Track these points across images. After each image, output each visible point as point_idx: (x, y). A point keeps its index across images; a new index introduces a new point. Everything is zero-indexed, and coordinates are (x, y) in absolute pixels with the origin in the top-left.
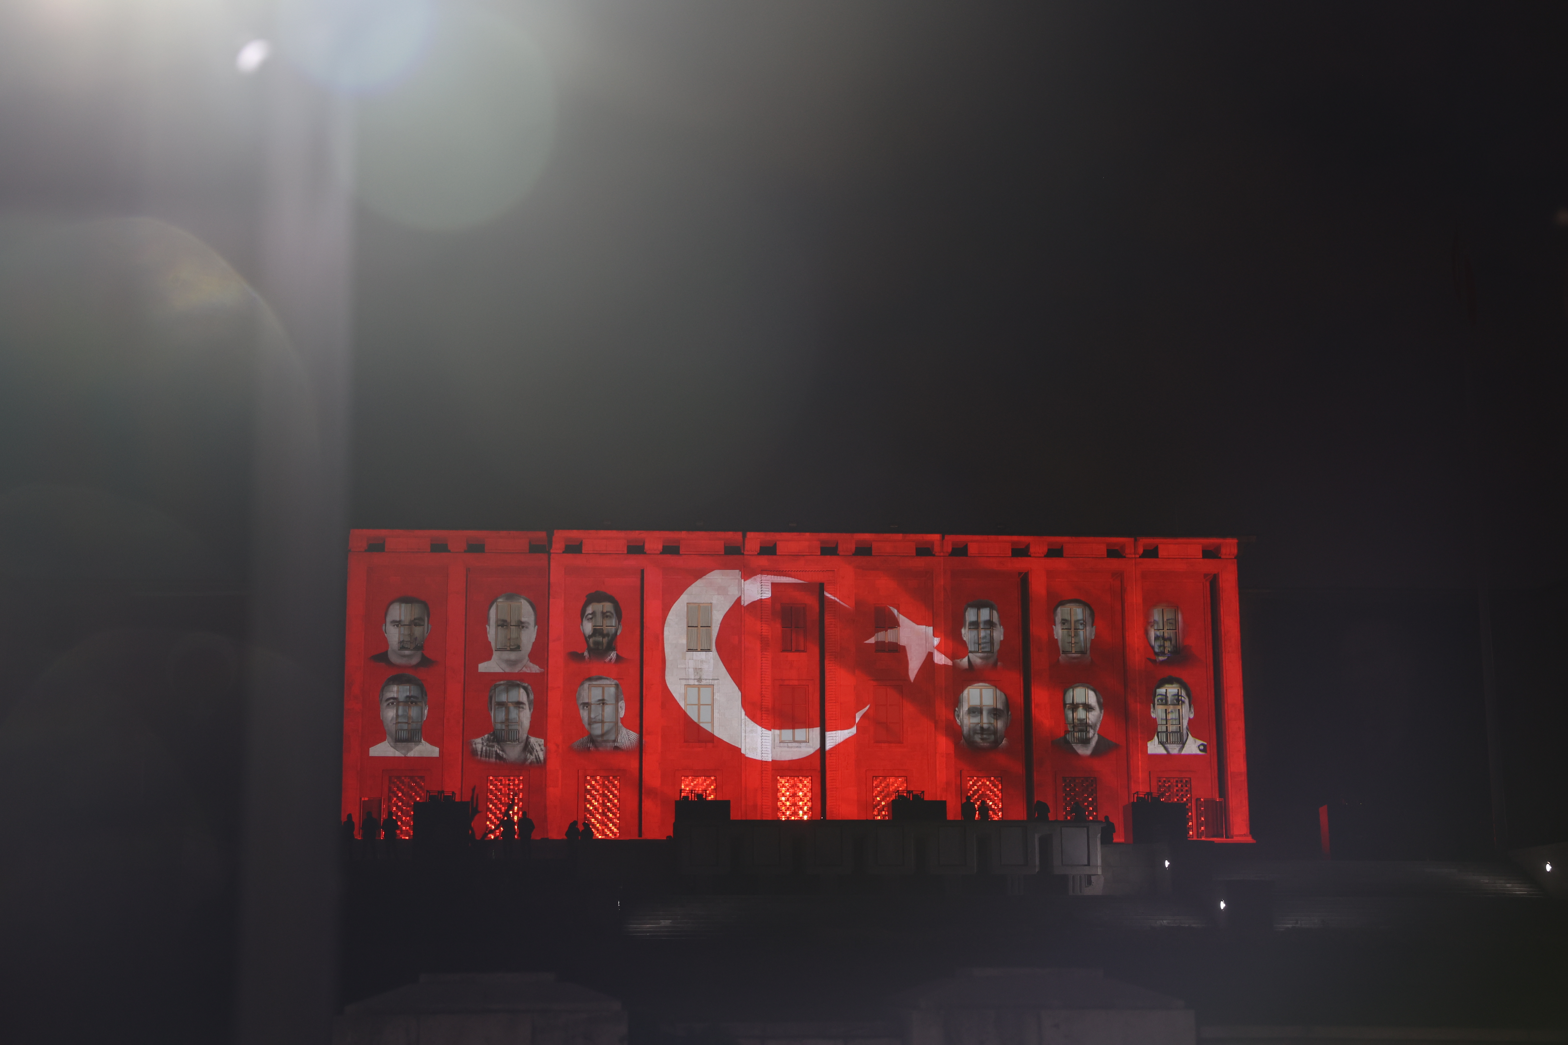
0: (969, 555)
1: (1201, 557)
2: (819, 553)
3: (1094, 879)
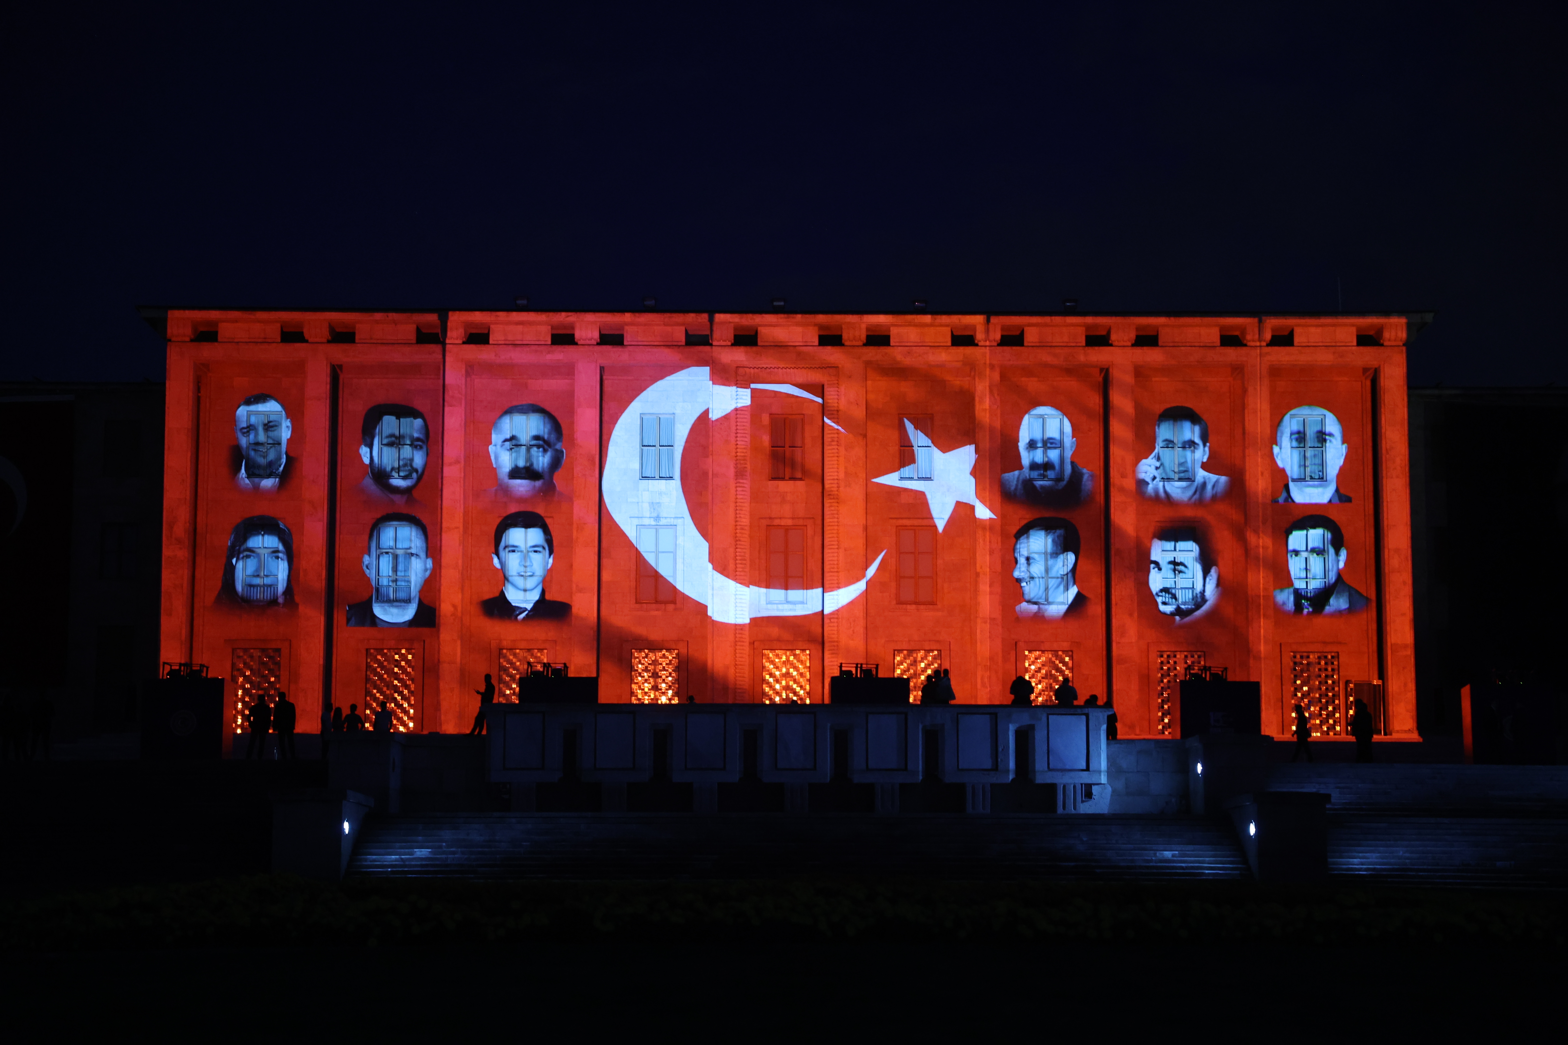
0: (1025, 344)
1: (1355, 343)
2: (817, 343)
3: (1095, 790)
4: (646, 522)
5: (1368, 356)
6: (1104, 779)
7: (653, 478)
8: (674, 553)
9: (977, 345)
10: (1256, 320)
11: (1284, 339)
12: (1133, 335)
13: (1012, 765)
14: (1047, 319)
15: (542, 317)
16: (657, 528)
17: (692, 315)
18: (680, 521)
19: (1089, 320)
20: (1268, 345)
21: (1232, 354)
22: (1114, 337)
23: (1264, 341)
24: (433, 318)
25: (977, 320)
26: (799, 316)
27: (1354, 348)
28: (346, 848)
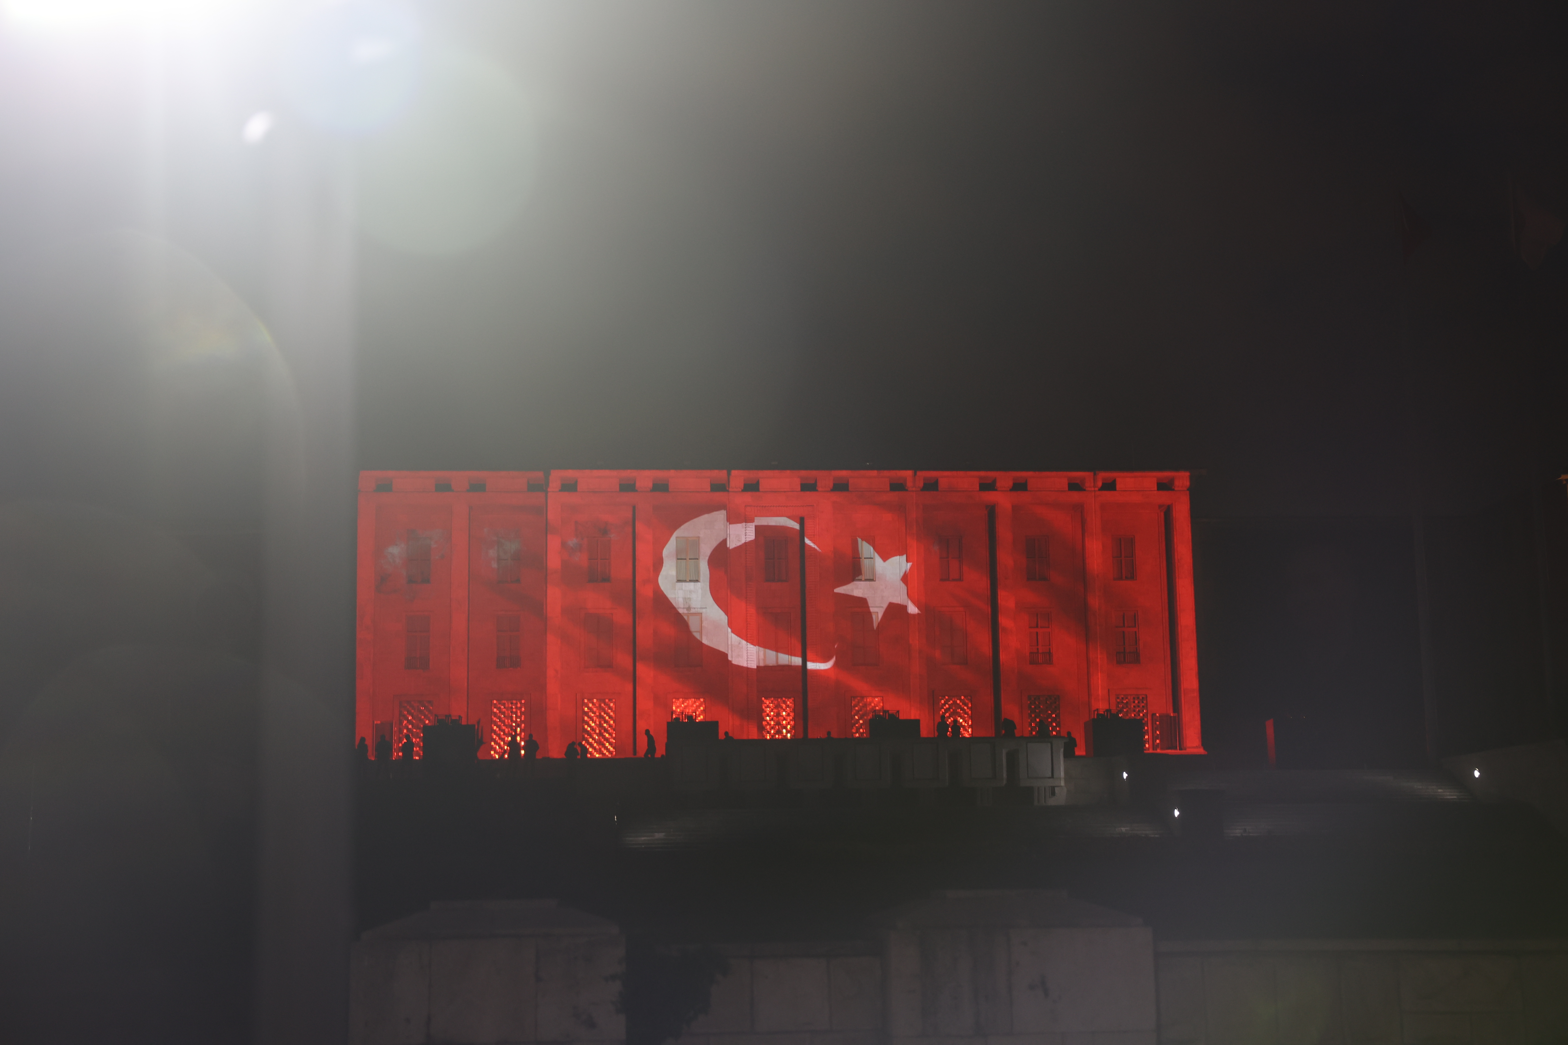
0: (940, 489)
1: (1156, 489)
2: (799, 489)
3: (1056, 789)
4: (681, 611)
5: (1164, 497)
6: (1063, 784)
7: (685, 581)
8: (701, 632)
9: (907, 491)
10: (1092, 474)
12: (1010, 484)
13: (1005, 775)
14: (954, 473)
15: (613, 473)
16: (688, 615)
17: (717, 471)
18: (704, 610)
19: (982, 474)
20: (1099, 490)
21: (1076, 497)
22: (998, 485)
23: (1097, 487)
24: (539, 474)
25: (908, 473)
26: (788, 472)
27: (1155, 492)
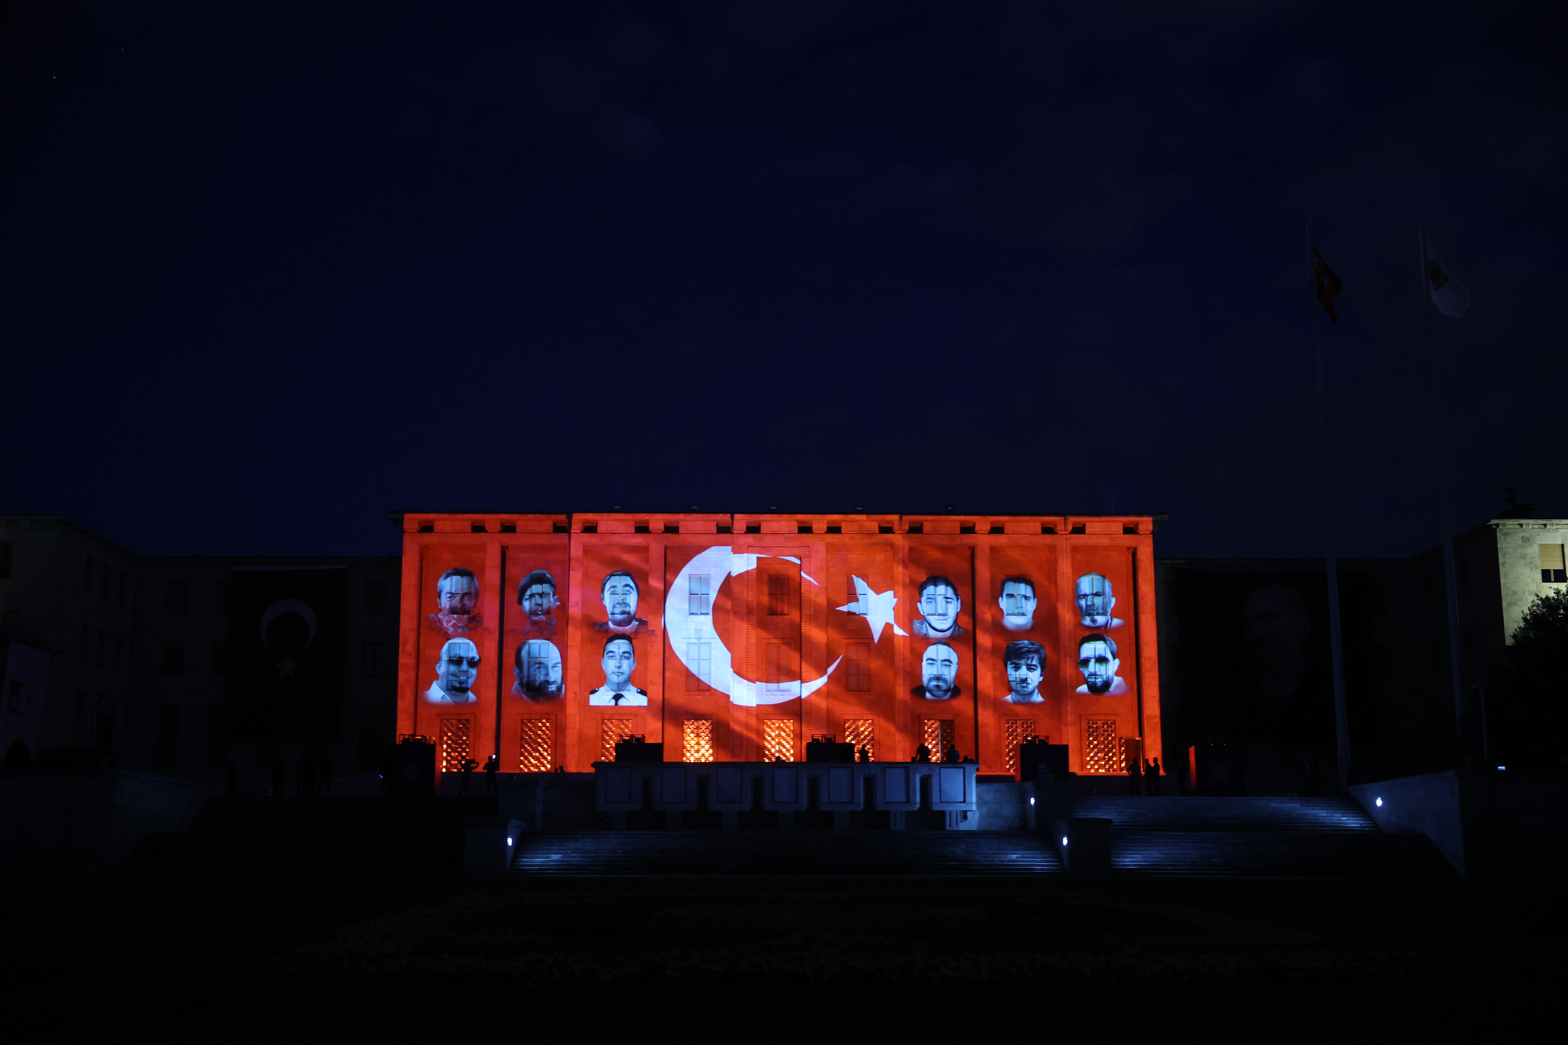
0: (924, 532)
1: (1122, 533)
2: (796, 532)
3: (969, 814)
4: (693, 641)
5: (1130, 540)
6: (974, 808)
7: (696, 614)
8: (709, 660)
9: (894, 533)
11: (1080, 530)
12: (988, 527)
13: (918, 799)
14: (936, 517)
15: (629, 516)
16: (699, 644)
17: (721, 515)
18: (713, 640)
19: (962, 518)
20: (1070, 533)
21: (1048, 539)
22: (977, 528)
23: (1068, 531)
24: (563, 517)
25: (895, 518)
26: (786, 516)
27: (1121, 535)
28: (510, 855)
